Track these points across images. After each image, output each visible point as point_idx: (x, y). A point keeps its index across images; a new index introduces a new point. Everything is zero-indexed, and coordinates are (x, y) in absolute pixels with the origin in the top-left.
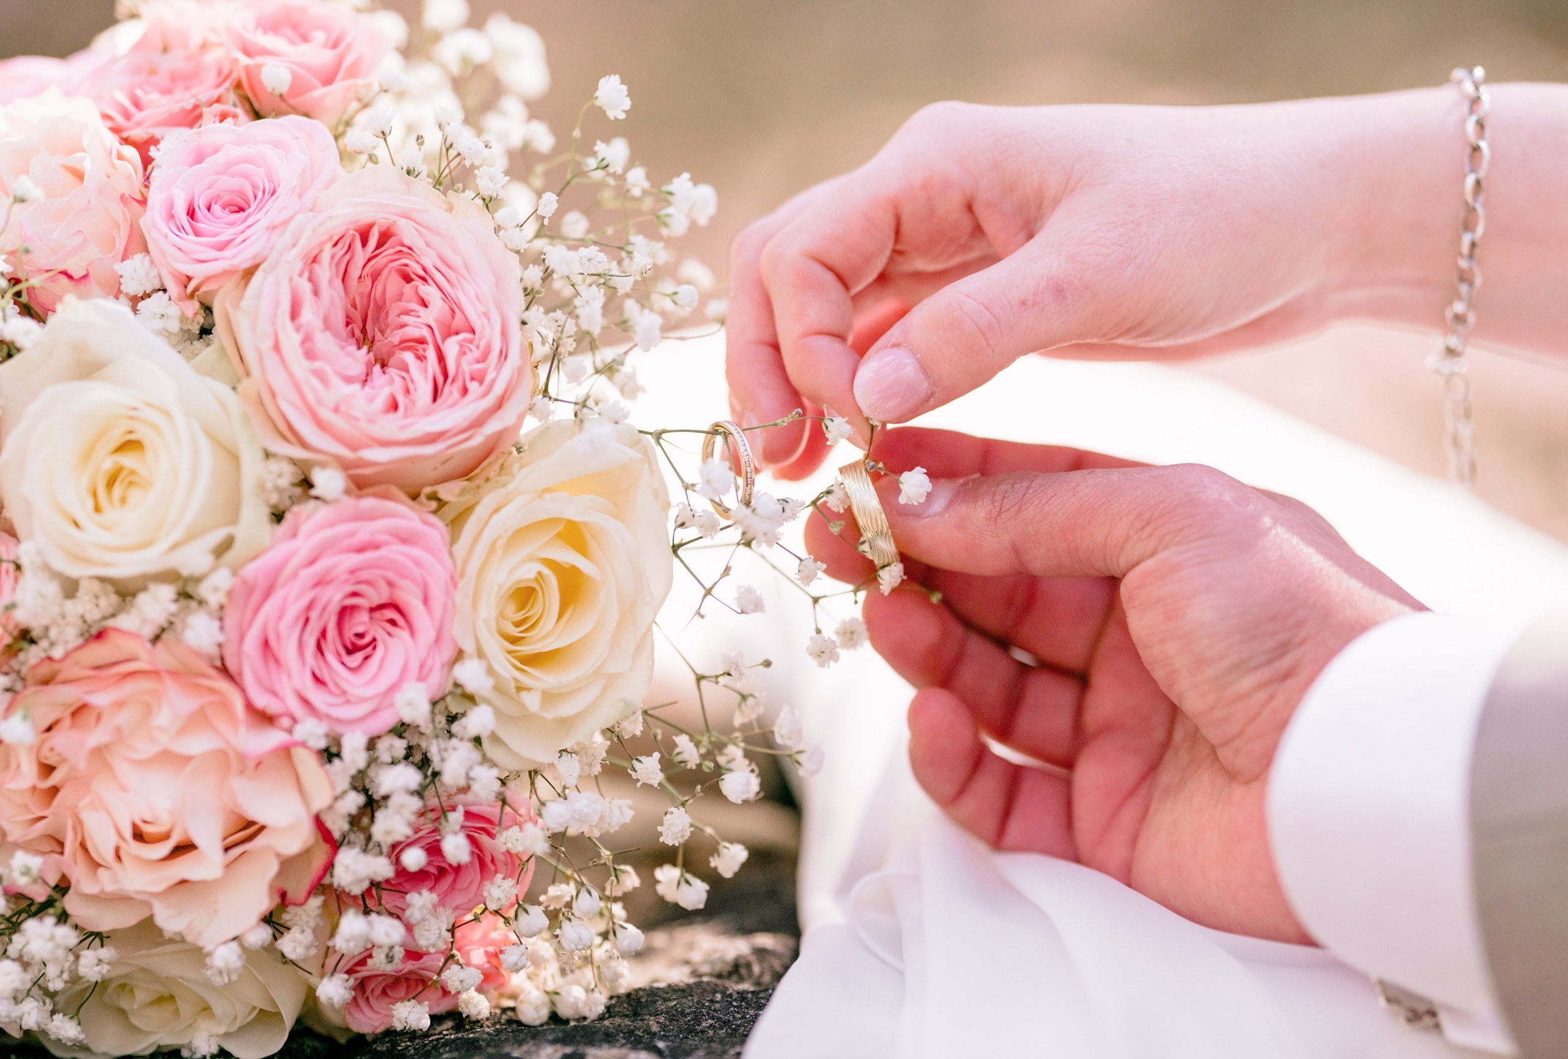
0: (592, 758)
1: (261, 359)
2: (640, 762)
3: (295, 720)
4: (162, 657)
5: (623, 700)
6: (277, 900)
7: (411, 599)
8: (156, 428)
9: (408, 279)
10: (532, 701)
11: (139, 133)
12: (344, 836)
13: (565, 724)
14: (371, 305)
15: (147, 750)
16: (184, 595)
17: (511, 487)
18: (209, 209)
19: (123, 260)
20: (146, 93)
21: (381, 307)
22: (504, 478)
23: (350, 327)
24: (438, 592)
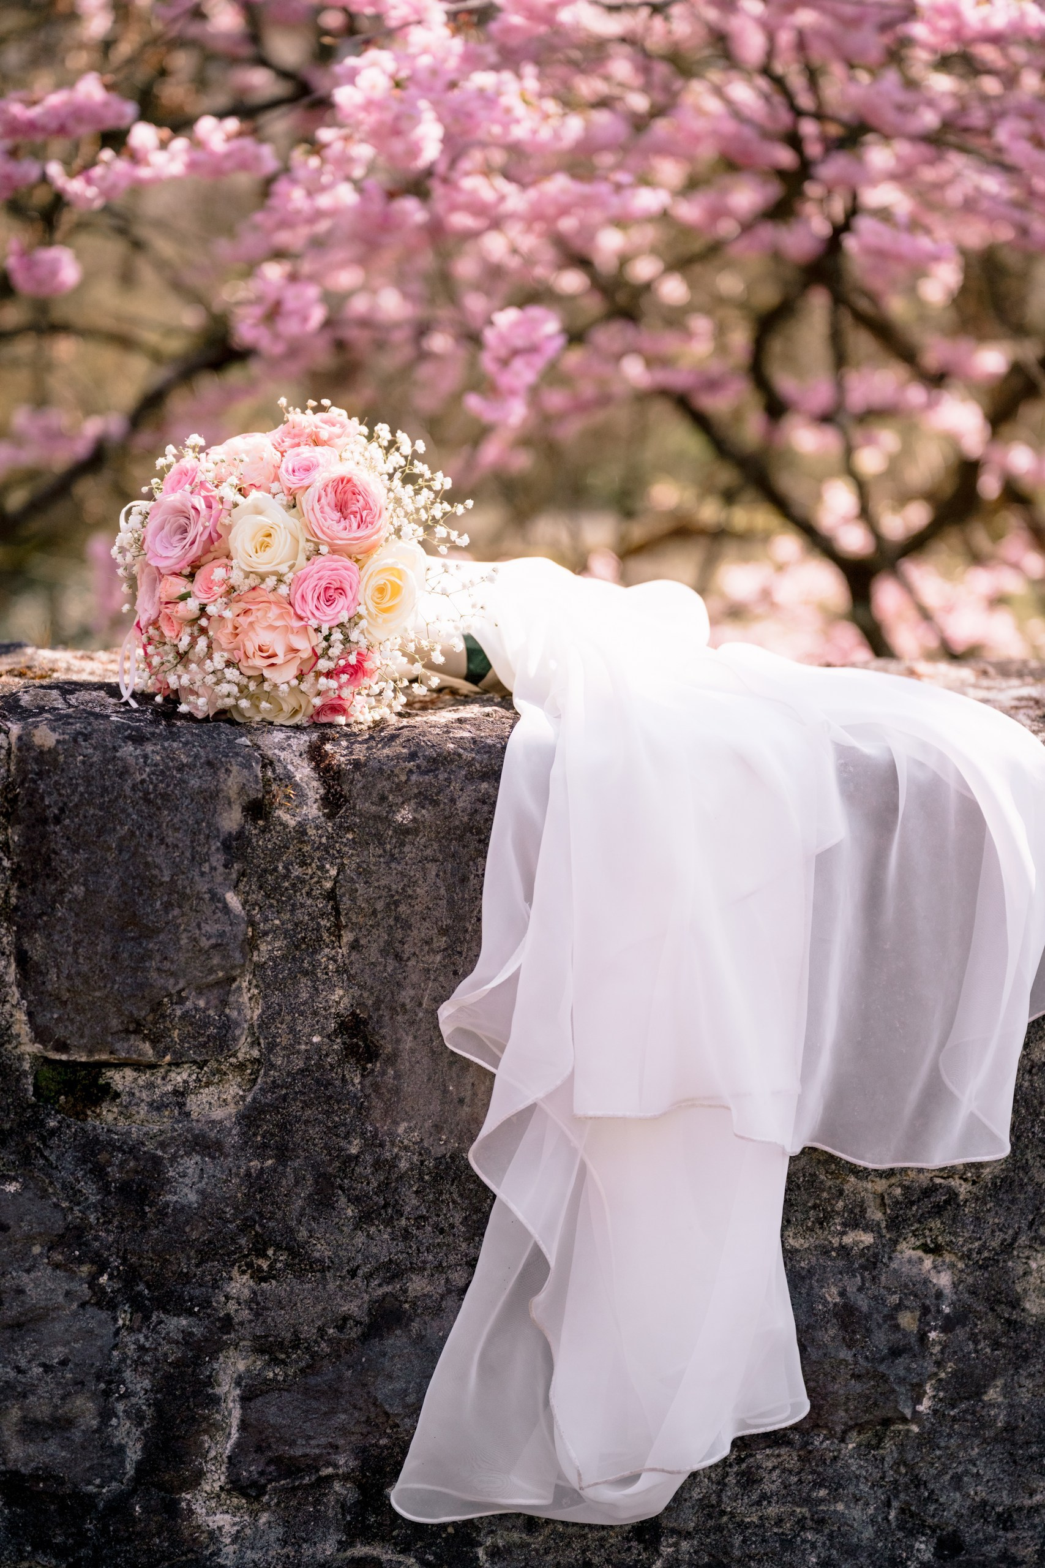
1: (308, 513)
3: (309, 619)
4: (272, 597)
6: (300, 672)
7: (347, 587)
8: (276, 531)
9: (354, 494)
10: (380, 621)
11: (282, 449)
12: (321, 655)
15: (265, 624)
16: (280, 579)
17: (378, 557)
18: (299, 469)
19: (272, 483)
20: (286, 440)
21: (345, 502)
22: (376, 553)
23: (336, 506)
24: (354, 586)
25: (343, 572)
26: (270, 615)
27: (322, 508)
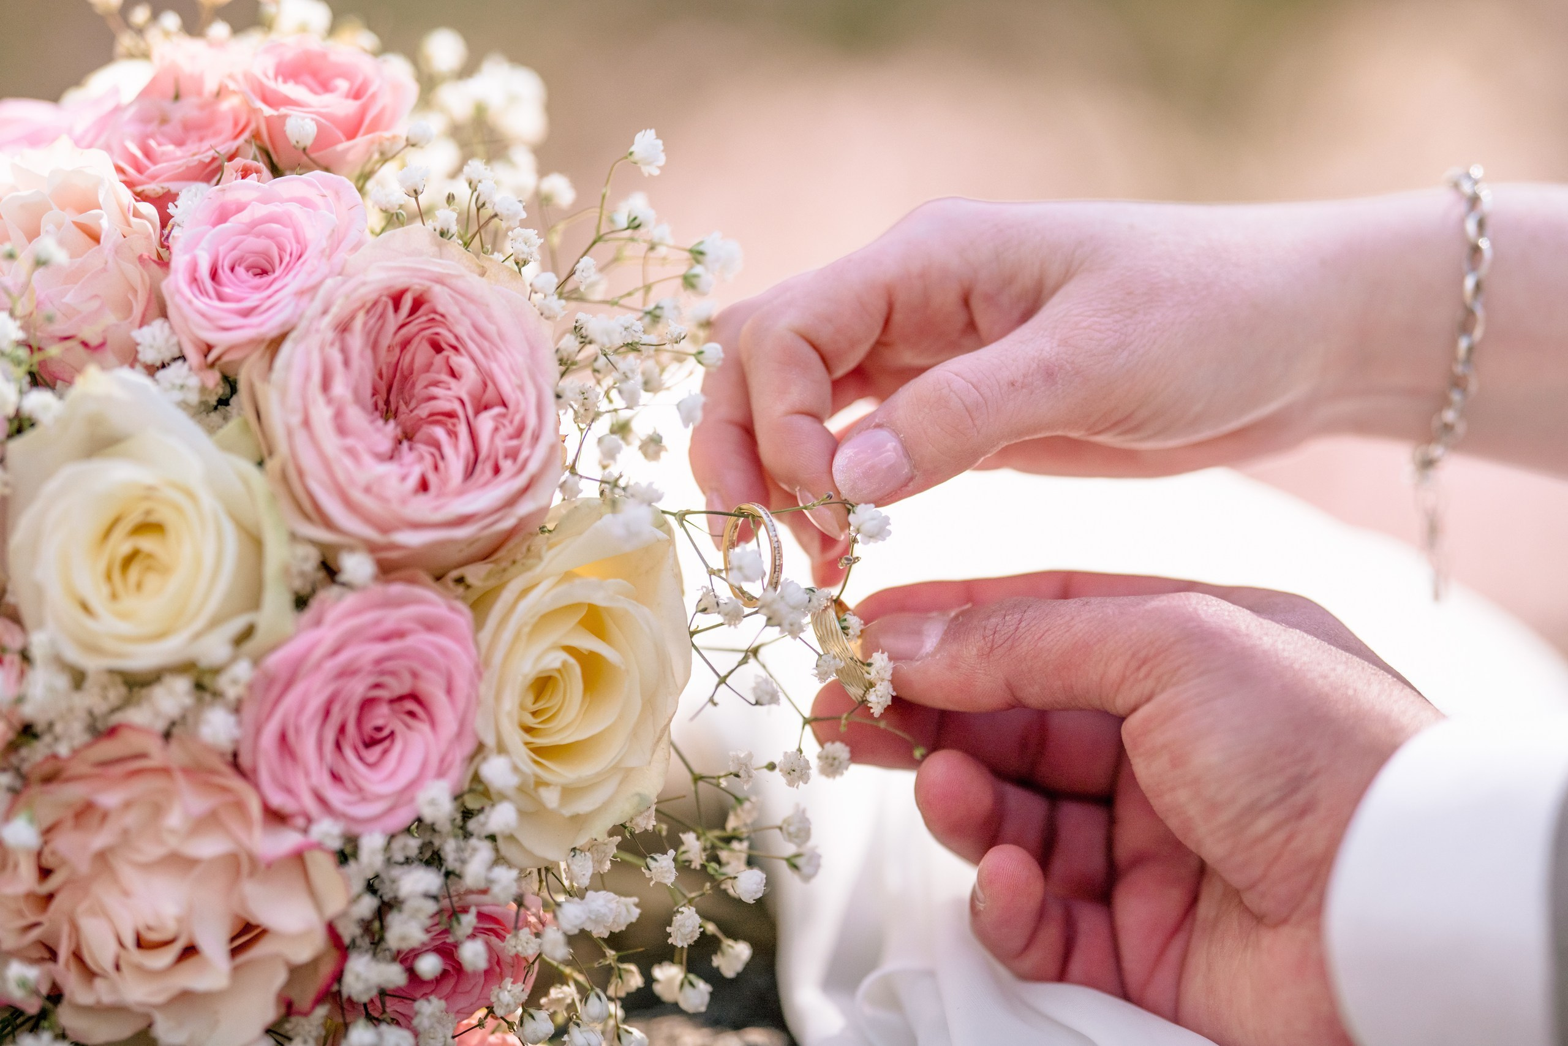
0: (603, 855)
1: (290, 434)
2: (655, 860)
3: (309, 820)
4: (175, 754)
5: (639, 794)
6: (283, 1010)
7: (433, 689)
8: (178, 509)
9: (437, 348)
10: (550, 798)
11: (153, 188)
12: (353, 941)
13: (578, 821)
14: (398, 375)
15: (152, 851)
16: (199, 687)
17: (538, 570)
18: (232, 269)
19: (141, 326)
20: (159, 144)
21: (407, 378)
22: (530, 562)
23: (375, 397)
24: (461, 683)
25: (420, 640)
26: (175, 819)
27: (339, 416)
